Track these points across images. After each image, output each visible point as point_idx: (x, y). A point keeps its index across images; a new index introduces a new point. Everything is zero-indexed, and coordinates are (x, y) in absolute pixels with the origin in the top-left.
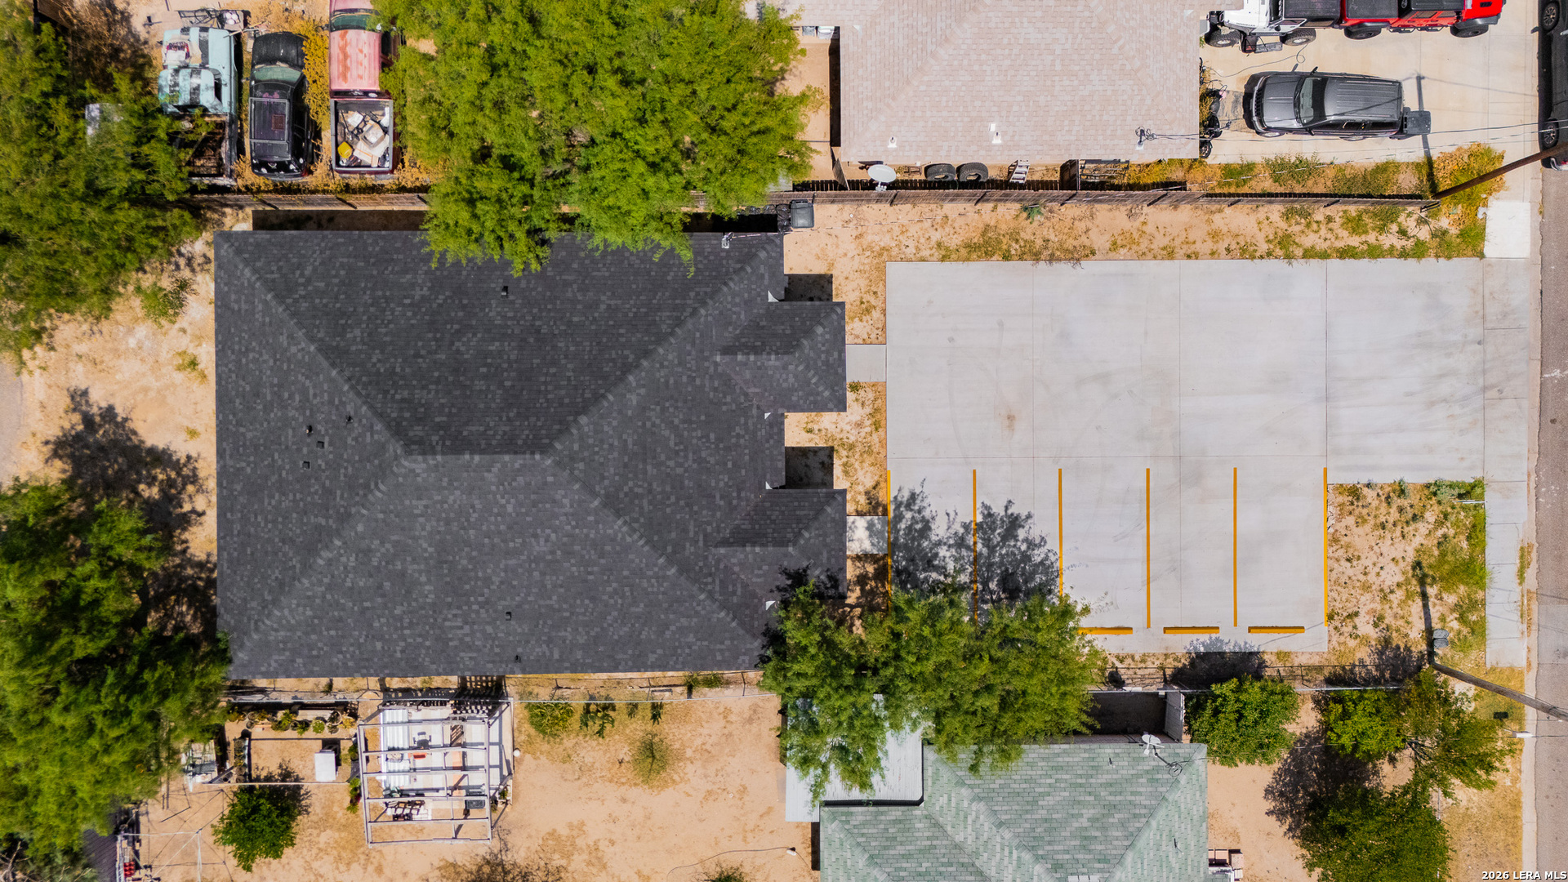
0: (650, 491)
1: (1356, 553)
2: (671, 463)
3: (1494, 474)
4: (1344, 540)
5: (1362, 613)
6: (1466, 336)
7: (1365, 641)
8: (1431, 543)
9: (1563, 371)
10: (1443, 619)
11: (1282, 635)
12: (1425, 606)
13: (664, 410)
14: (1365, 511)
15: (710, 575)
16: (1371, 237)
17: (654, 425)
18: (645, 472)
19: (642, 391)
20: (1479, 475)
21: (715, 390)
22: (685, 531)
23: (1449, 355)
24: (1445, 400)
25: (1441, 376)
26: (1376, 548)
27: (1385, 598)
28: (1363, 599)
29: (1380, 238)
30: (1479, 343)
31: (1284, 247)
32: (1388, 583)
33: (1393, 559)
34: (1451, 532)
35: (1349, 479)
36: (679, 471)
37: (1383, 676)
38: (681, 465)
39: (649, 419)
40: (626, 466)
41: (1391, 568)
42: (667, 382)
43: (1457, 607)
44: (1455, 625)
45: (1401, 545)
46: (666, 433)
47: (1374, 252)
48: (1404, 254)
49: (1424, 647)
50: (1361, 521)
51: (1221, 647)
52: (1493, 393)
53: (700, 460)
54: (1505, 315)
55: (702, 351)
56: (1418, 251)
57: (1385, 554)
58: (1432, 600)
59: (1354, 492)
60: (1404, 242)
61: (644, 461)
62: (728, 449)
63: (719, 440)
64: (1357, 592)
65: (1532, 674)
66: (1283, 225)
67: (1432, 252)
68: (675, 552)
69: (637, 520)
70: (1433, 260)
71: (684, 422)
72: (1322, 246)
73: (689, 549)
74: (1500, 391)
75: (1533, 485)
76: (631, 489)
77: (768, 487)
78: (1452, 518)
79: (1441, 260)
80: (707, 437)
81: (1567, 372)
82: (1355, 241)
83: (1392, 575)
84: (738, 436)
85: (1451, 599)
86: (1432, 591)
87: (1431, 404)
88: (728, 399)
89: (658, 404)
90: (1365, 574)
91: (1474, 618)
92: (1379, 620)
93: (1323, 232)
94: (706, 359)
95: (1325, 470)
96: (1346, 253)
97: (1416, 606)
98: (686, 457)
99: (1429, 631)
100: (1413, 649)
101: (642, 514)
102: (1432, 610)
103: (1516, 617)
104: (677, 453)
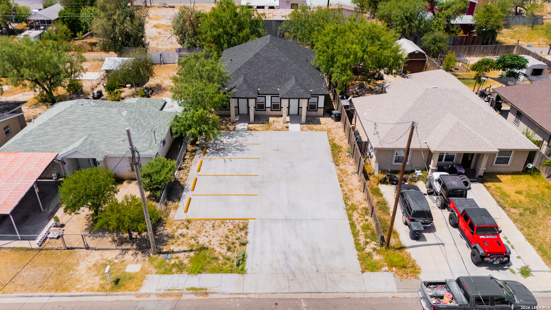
0: (259, 62)
1: (216, 229)
2: (266, 67)
3: (248, 278)
4: (223, 226)
5: (188, 230)
6: (320, 265)
7: (174, 231)
8: (216, 254)
9: (306, 307)
10: (177, 258)
11: (185, 207)
12: (185, 251)
13: (280, 65)
14: (235, 232)
15: (237, 75)
16: (361, 233)
17: (276, 63)
18: (264, 61)
19: (284, 61)
20: (248, 272)
21: (285, 77)
22: (249, 69)
23: (309, 259)
24: (287, 258)
25: (299, 257)
26: (217, 235)
27: (193, 238)
28: (194, 231)
29: (363, 236)
30: (317, 271)
31: (351, 209)
32: (199, 239)
33: (210, 241)
34: (220, 262)
35: (250, 227)
36: (264, 69)
37: (156, 235)
38: (266, 68)
39: (278, 62)
40: (266, 57)
41: (207, 240)
42: (287, 66)
43: (182, 264)
44: (173, 262)
45: (217, 243)
46: (274, 66)
47: (355, 235)
48: (357, 244)
49: (164, 250)
50: (230, 230)
51: (185, 191)
52: (291, 277)
53: (267, 73)
54: (333, 281)
55: (295, 74)
56: (359, 248)
57: (214, 238)
58: (187, 254)
59: (244, 228)
60: (362, 244)
61: (267, 61)
62: (270, 79)
63: (272, 78)
64: (198, 229)
65: (134, 298)
66: (360, 207)
67: (360, 253)
68: (244, 67)
69: (252, 59)
70: (357, 253)
71: (277, 70)
72: (354, 219)
73: (244, 70)
74: (292, 280)
75: (241, 296)
76: (260, 58)
77: (259, 89)
78: (227, 262)
79: (357, 257)
80: (273, 75)
81: (305, 309)
82: (358, 227)
83: (203, 240)
84: (273, 82)
85: (186, 261)
86: (192, 254)
87: (285, 253)
88: (283, 80)
89: (281, 64)
90: (206, 232)
91: (174, 271)
92: (182, 235)
93: (360, 219)
94: (293, 75)
95: (255, 219)
96: (353, 225)
97: (186, 248)
98: (268, 70)
99: (173, 252)
100: (165, 247)
101: (254, 60)
102: (182, 254)
103: (169, 288)
104: (269, 68)
